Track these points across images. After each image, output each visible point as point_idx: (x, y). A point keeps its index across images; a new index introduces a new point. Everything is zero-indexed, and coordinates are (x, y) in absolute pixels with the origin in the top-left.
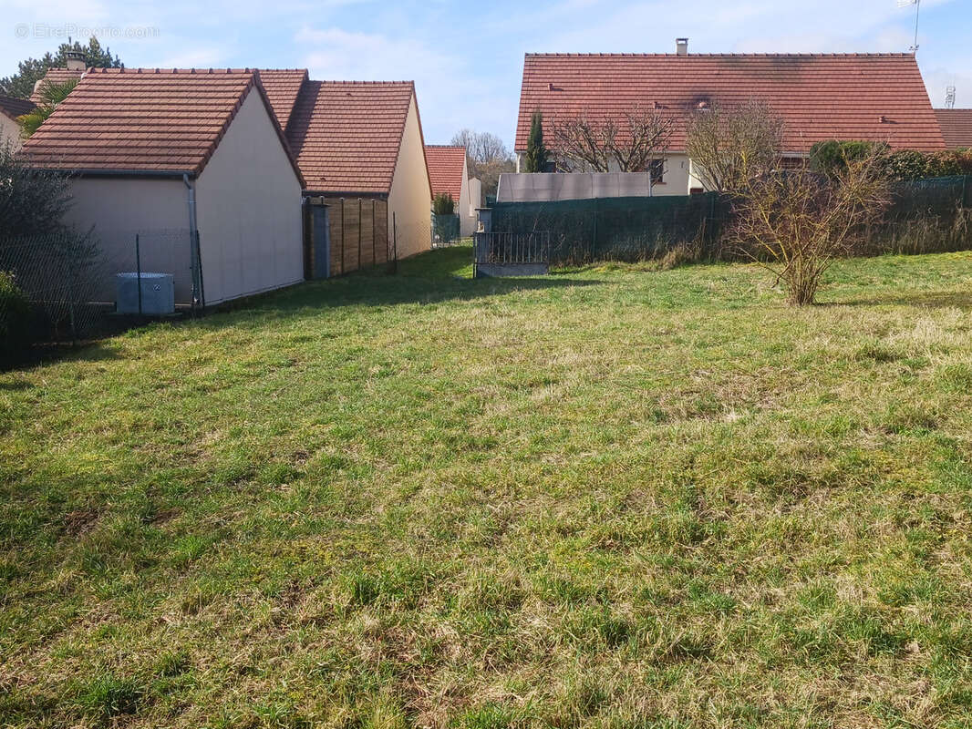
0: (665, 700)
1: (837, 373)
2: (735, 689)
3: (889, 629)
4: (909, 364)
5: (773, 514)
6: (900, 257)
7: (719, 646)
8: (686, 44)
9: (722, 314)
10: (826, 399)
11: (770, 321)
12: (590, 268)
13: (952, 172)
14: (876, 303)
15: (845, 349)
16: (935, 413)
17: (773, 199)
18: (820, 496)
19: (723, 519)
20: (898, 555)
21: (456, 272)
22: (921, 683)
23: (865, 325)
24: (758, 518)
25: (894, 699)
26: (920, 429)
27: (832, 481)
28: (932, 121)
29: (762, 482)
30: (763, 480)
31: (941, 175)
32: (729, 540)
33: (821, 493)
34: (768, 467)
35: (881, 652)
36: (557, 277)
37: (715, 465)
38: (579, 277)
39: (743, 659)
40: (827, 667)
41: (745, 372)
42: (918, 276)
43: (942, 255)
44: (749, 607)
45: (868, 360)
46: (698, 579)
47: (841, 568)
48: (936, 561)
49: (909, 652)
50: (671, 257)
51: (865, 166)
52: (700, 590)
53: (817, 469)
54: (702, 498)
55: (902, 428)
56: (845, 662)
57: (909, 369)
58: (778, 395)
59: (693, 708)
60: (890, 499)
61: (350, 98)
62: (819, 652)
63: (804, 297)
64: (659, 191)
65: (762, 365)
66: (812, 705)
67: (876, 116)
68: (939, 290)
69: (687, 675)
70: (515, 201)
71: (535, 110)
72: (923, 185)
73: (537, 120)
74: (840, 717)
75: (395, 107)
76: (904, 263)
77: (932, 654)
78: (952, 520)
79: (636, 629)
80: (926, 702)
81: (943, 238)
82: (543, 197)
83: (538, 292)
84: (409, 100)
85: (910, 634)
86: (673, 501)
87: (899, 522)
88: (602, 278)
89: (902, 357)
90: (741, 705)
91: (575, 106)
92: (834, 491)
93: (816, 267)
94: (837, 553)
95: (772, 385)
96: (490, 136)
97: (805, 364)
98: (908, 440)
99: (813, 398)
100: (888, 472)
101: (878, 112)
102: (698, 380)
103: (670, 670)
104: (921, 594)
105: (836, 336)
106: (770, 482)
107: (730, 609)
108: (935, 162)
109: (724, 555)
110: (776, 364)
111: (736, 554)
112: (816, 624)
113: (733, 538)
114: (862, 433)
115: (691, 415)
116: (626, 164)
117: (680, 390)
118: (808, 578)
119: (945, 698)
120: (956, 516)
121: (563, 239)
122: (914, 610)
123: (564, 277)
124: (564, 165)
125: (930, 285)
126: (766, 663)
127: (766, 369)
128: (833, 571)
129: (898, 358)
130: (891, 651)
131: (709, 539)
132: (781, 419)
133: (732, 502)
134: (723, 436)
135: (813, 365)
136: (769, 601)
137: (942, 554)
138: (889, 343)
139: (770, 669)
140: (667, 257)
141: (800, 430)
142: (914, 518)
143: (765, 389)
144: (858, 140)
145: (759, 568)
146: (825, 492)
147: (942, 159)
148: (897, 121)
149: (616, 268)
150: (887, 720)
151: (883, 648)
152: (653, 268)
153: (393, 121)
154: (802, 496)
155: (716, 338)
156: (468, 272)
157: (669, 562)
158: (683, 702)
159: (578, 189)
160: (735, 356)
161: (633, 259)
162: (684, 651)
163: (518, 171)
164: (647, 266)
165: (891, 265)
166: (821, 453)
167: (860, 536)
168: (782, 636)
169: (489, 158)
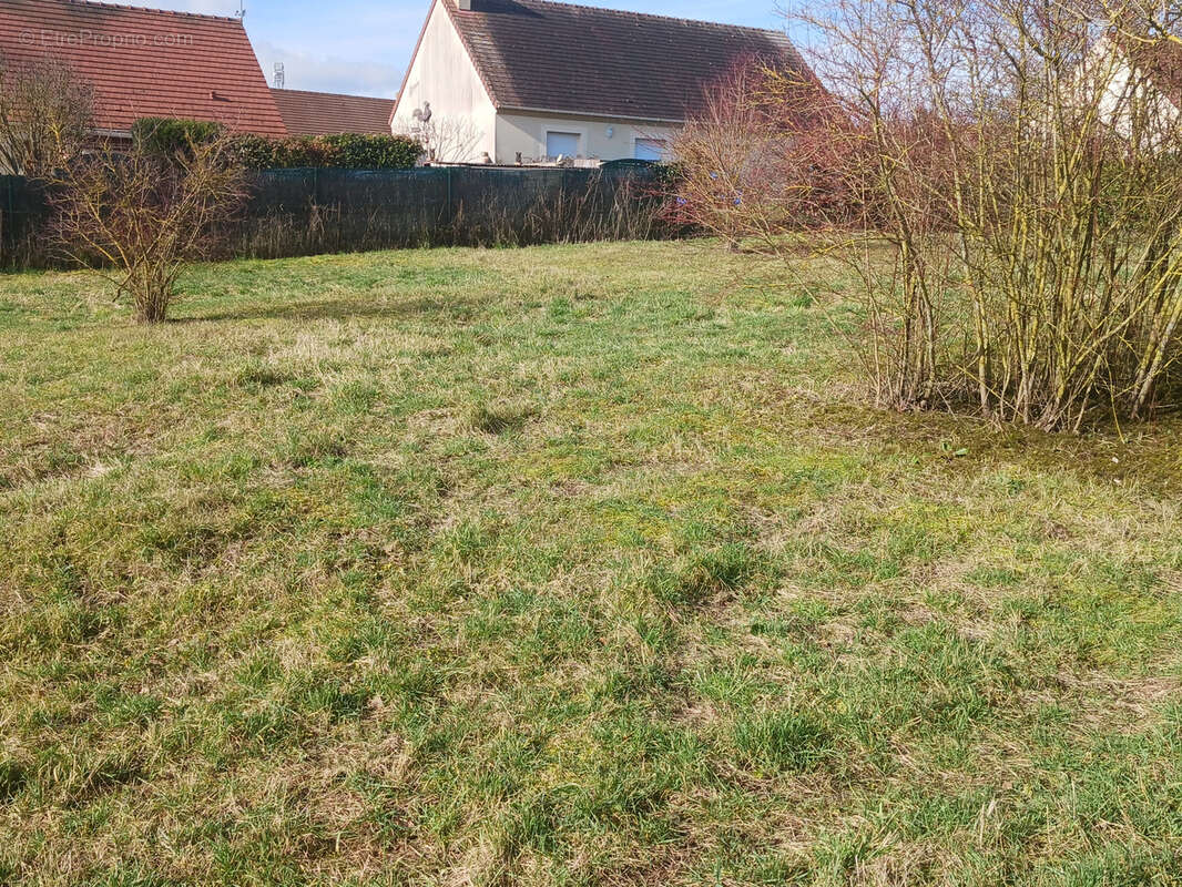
0: (98, 848)
1: (218, 402)
2: (185, 807)
3: (347, 689)
4: (300, 385)
5: (183, 584)
6: (254, 262)
7: (153, 760)
9: (52, 338)
10: (214, 435)
11: (121, 343)
13: (300, 163)
14: (241, 317)
15: (221, 373)
16: (342, 439)
17: (102, 187)
18: (233, 552)
19: (117, 601)
20: (338, 604)
22: (392, 740)
23: (239, 344)
24: (164, 592)
25: (369, 765)
26: (330, 458)
27: (245, 532)
28: (269, 101)
29: (161, 546)
30: (162, 544)
31: (290, 165)
32: (133, 626)
33: (233, 548)
34: (165, 526)
35: (344, 717)
37: (96, 534)
39: (185, 768)
40: (287, 751)
41: (104, 412)
42: (279, 283)
43: (301, 259)
44: (178, 703)
45: (252, 385)
46: (104, 683)
47: (277, 631)
48: (378, 602)
49: (372, 710)
51: (213, 151)
52: (110, 697)
53: (223, 520)
54: (84, 581)
55: (310, 459)
56: (307, 739)
57: (300, 391)
58: (151, 435)
59: (138, 846)
60: (315, 542)
62: (278, 735)
63: (155, 312)
65: (124, 401)
66: (282, 800)
67: (205, 91)
68: (309, 300)
69: (118, 806)
72: (272, 176)
74: (317, 803)
76: (260, 268)
77: (397, 705)
78: (384, 554)
79: (35, 768)
80: (403, 759)
81: (299, 238)
85: (371, 688)
86: (47, 590)
87: (330, 568)
89: (290, 378)
90: (199, 824)
92: (249, 543)
93: (166, 274)
94: (268, 615)
95: (141, 425)
97: (177, 395)
98: (319, 473)
99: (197, 435)
100: (306, 512)
101: (207, 86)
102: (42, 427)
103: (94, 809)
104: (372, 642)
105: (209, 359)
106: (171, 544)
107: (155, 710)
108: (281, 150)
109: (129, 646)
110: (140, 398)
111: (145, 641)
112: (264, 703)
113: (136, 623)
114: (267, 471)
115: (41, 475)
117: (20, 442)
118: (241, 652)
119: (421, 749)
120: (388, 549)
122: (368, 661)
125: (296, 292)
126: (215, 765)
127: (131, 405)
128: (269, 637)
129: (286, 379)
130: (354, 713)
131: (107, 631)
132: (165, 466)
133: (125, 578)
134: (97, 497)
135: (188, 395)
136: (200, 690)
137: (382, 594)
138: (272, 362)
139: (221, 770)
141: (192, 476)
142: (345, 559)
143: (133, 431)
144: (190, 118)
145: (179, 653)
146: (238, 546)
147: (288, 147)
148: (231, 99)
150: (366, 791)
151: (346, 713)
154: (210, 556)
155: (53, 370)
157: (59, 670)
158: (123, 843)
160: (84, 391)
162: (106, 778)
165: (246, 272)
166: (226, 501)
167: (290, 590)
168: (230, 727)
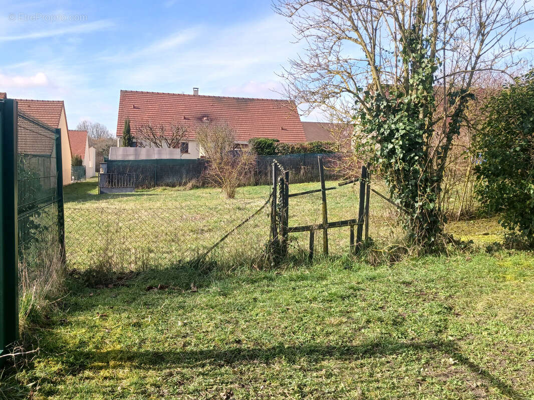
8: (198, 91)
12: (154, 190)
21: (89, 192)
36: (139, 193)
38: (149, 193)
41: (200, 214)
43: (296, 184)
50: (190, 185)
61: (30, 108)
64: (185, 156)
65: (205, 212)
67: (278, 127)
70: (118, 159)
71: (126, 117)
72: (289, 157)
73: (127, 122)
75: (54, 113)
82: (132, 158)
83: (130, 198)
84: (61, 110)
88: (158, 193)
91: (146, 116)
96: (99, 125)
101: (280, 125)
116: (170, 144)
121: (141, 177)
123: (142, 193)
124: (141, 144)
129: (245, 209)
140: (188, 185)
144: (271, 137)
148: (288, 129)
149: (166, 189)
152: (182, 190)
153: (53, 120)
155: (195, 207)
156: (96, 192)
159: (148, 155)
160: (199, 211)
161: (173, 186)
163: (118, 146)
164: (179, 189)
169: (99, 136)
